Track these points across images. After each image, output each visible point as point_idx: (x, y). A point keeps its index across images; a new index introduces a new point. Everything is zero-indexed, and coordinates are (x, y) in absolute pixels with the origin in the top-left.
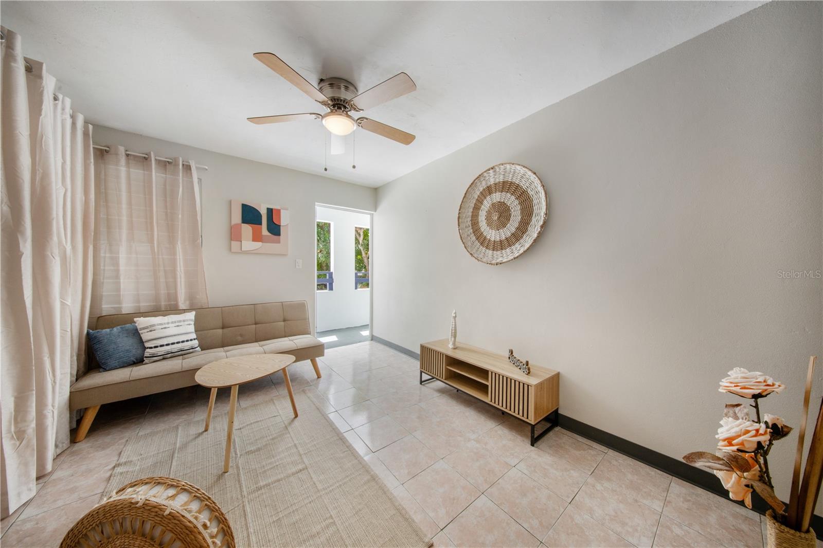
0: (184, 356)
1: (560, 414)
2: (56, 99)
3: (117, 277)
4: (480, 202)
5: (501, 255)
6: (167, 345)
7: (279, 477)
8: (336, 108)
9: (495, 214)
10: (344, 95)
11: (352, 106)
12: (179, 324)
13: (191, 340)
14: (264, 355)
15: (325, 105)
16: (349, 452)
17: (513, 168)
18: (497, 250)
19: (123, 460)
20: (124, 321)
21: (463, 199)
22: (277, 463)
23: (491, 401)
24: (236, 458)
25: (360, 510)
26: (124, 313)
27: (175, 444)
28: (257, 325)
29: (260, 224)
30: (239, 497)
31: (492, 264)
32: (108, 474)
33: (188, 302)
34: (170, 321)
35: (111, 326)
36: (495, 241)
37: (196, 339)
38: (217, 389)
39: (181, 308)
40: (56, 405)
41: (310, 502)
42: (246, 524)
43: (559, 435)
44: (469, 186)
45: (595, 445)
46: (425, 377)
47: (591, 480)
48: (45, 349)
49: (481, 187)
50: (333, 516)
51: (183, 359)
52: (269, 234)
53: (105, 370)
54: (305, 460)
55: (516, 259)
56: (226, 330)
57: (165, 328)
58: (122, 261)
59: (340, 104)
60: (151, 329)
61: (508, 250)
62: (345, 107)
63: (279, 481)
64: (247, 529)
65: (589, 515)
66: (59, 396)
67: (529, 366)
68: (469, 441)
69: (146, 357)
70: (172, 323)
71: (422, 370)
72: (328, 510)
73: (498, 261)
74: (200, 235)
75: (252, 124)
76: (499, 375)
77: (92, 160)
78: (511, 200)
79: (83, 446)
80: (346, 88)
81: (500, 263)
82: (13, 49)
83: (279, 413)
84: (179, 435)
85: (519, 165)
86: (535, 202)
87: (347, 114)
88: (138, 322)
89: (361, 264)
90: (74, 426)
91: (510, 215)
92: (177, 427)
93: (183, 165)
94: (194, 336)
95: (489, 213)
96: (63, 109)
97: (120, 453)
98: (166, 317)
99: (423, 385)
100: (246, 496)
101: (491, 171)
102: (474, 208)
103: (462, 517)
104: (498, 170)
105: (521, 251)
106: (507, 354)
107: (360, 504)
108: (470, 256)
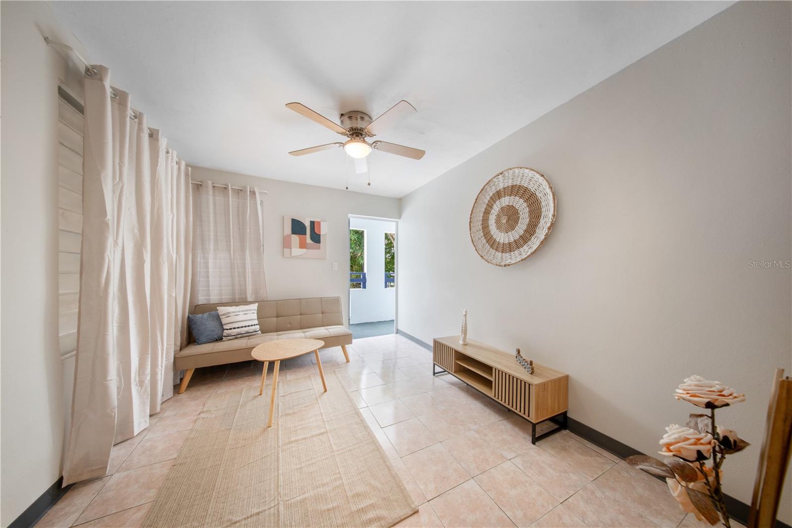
0: (250, 337)
1: (569, 417)
2: (168, 152)
3: (208, 277)
4: (490, 206)
5: (510, 257)
6: (238, 328)
7: (306, 436)
8: (355, 136)
9: (504, 218)
10: (360, 124)
11: (366, 133)
12: (246, 312)
13: (254, 325)
14: (305, 339)
15: (345, 135)
16: (362, 425)
17: (522, 172)
18: (506, 252)
19: (205, 409)
20: (210, 309)
21: (474, 204)
22: (306, 426)
23: (495, 396)
24: (278, 417)
25: (363, 472)
26: (212, 303)
27: (239, 402)
28: (302, 316)
29: (305, 234)
30: (276, 446)
31: (500, 266)
32: (196, 418)
33: (253, 296)
34: (240, 310)
35: (203, 313)
36: (503, 244)
37: (258, 324)
38: (268, 362)
39: (248, 301)
40: (164, 366)
41: (325, 459)
42: (278, 466)
43: (565, 437)
44: (479, 192)
45: (605, 453)
46: (438, 369)
47: (590, 486)
48: (158, 327)
49: (491, 192)
50: (341, 473)
51: (249, 339)
52: (311, 242)
53: (199, 344)
54: (327, 426)
55: (523, 261)
56: (279, 319)
57: (237, 315)
58: (211, 265)
59: (357, 133)
60: (227, 315)
61: (516, 252)
62: (362, 135)
63: (305, 439)
64: (278, 471)
65: (580, 518)
66: (166, 361)
67: (533, 365)
68: (469, 430)
69: (224, 336)
70: (242, 311)
71: (435, 363)
72: (338, 467)
73: (507, 262)
74: (262, 244)
75: (293, 156)
76: (502, 372)
77: (191, 193)
78: (520, 205)
79: (184, 396)
80: (362, 118)
81: (509, 265)
82: (142, 124)
83: (313, 386)
84: (242, 396)
85: (527, 168)
86: (543, 204)
87: (364, 140)
88: (219, 310)
89: (390, 265)
90: (178, 382)
91: (518, 218)
92: (242, 390)
93: (250, 191)
94: (256, 322)
95: (498, 217)
96: (172, 159)
97: (204, 405)
98: (238, 307)
99: (436, 376)
100: (281, 446)
101: (500, 176)
102: (485, 212)
103: (449, 494)
104: (507, 175)
105: (529, 253)
106: (515, 353)
107: (363, 467)
108: (481, 258)
